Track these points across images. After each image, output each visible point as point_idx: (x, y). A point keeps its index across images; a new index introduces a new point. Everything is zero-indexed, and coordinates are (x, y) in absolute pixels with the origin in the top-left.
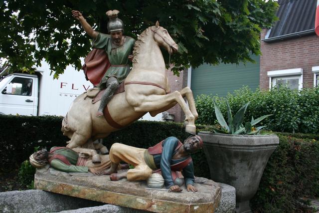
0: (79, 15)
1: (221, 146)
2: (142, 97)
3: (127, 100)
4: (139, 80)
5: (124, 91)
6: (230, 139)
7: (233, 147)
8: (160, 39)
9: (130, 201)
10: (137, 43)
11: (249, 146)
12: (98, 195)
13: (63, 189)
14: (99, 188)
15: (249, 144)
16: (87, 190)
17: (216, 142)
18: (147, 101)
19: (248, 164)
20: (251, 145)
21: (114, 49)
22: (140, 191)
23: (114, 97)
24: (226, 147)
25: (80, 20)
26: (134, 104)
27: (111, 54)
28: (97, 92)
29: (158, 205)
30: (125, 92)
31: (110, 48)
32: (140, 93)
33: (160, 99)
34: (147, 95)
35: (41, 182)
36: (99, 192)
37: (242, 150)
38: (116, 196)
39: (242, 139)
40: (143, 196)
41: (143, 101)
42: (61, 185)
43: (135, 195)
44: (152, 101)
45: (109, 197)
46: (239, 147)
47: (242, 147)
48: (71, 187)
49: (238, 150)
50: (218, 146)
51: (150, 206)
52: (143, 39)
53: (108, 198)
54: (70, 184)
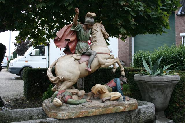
1: (146, 82)
7: (152, 83)
9: (117, 110)
11: (161, 82)
12: (103, 111)
13: (82, 114)
15: (161, 81)
16: (96, 110)
19: (161, 91)
20: (163, 81)
21: (86, 33)
22: (121, 104)
24: (149, 82)
29: (128, 108)
31: (83, 32)
36: (103, 109)
37: (157, 84)
38: (111, 109)
39: (158, 78)
40: (122, 105)
41: (106, 62)
42: (81, 112)
43: (119, 106)
45: (108, 110)
46: (156, 83)
47: (157, 83)
48: (87, 111)
49: (155, 84)
50: (144, 82)
51: (125, 109)
53: (108, 111)
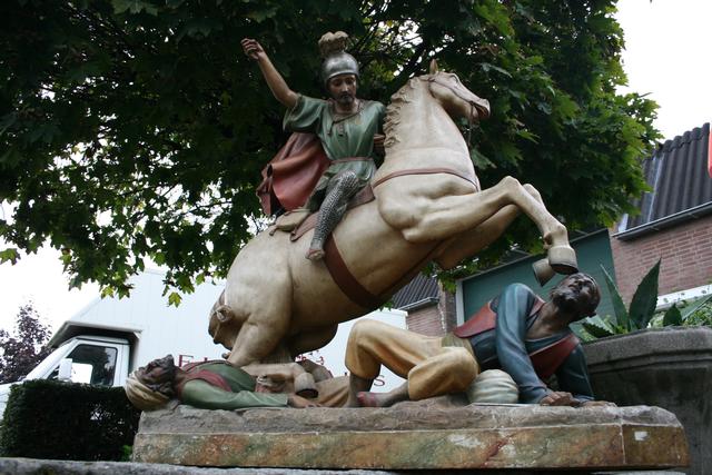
0: (258, 50)
1: (617, 366)
2: (423, 202)
3: (382, 215)
4: (409, 167)
5: (374, 198)
6: (641, 340)
7: (653, 360)
8: (444, 91)
9: (426, 449)
10: (391, 108)
11: (695, 352)
12: (326, 448)
13: (219, 449)
14: (327, 426)
15: (695, 347)
16: (289, 440)
17: (603, 358)
18: (437, 211)
19: (701, 409)
20: (700, 347)
21: (338, 122)
23: (350, 215)
24: (634, 364)
25: (260, 59)
26: (403, 220)
27: (330, 134)
28: (303, 215)
29: (518, 445)
30: (375, 201)
31: (327, 124)
32: (415, 194)
33: (470, 202)
34: (434, 196)
35: (155, 442)
36: (330, 439)
37: (677, 367)
38: (383, 440)
40: (469, 425)
41: (425, 211)
42: (212, 440)
43: (441, 427)
44: (448, 209)
45: (361, 446)
46: (669, 359)
47: (676, 358)
48: (242, 440)
49: (668, 367)
50: (608, 368)
51: (495, 452)
52: (405, 97)
53: (358, 452)
54: (239, 433)
